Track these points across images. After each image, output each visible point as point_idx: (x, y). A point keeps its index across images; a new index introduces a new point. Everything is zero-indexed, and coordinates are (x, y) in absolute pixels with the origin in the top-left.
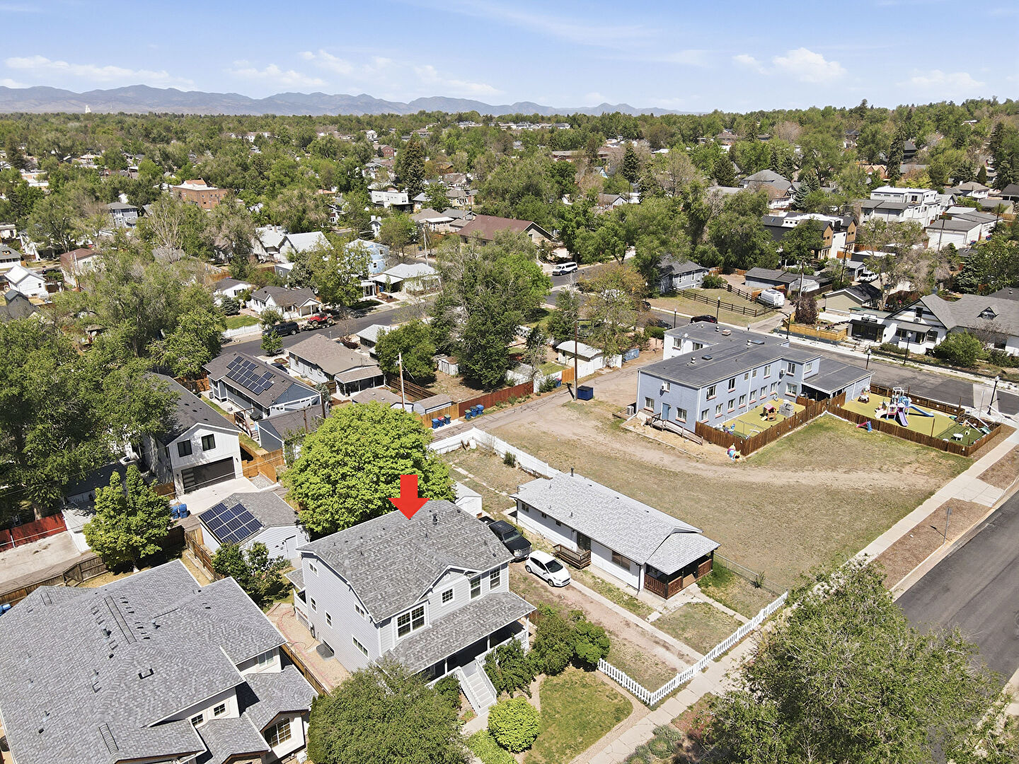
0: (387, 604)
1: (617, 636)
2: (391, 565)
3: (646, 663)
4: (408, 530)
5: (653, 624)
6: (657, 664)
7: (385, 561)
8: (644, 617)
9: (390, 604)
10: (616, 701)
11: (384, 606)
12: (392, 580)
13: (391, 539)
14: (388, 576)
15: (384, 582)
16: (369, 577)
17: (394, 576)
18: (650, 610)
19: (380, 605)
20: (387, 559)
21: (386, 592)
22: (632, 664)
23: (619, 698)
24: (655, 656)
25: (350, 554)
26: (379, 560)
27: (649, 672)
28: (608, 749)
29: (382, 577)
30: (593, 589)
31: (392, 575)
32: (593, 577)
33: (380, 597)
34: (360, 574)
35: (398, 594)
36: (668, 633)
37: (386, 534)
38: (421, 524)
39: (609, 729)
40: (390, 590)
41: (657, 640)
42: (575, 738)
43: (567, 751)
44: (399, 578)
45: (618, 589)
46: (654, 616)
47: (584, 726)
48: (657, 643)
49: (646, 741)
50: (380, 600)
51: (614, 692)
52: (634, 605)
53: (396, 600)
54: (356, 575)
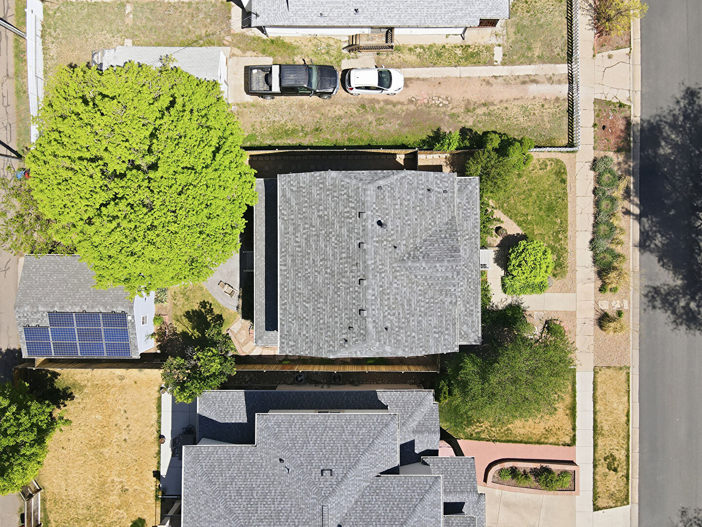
0: (447, 332)
1: (493, 104)
2: (410, 305)
3: (536, 113)
4: (378, 263)
5: (504, 64)
6: (543, 106)
7: (403, 308)
8: (491, 63)
9: (447, 329)
10: (549, 168)
11: (447, 337)
12: (426, 314)
13: (381, 286)
14: (420, 316)
15: (424, 323)
16: (413, 334)
17: (423, 309)
18: (489, 49)
19: (445, 340)
20: (402, 305)
21: (435, 327)
22: (529, 124)
23: (549, 163)
24: (534, 98)
25: (380, 341)
26: (399, 314)
27: (546, 119)
28: (578, 210)
29: (419, 322)
30: (424, 66)
31: (420, 311)
32: (410, 50)
33: (437, 336)
34: (406, 341)
35: (441, 316)
36: (521, 64)
37: (373, 290)
38: (377, 242)
39: (565, 194)
40: (434, 321)
41: (521, 79)
42: (555, 223)
43: (560, 236)
44: (427, 305)
45: (444, 47)
46: (498, 54)
47: (550, 209)
48: (524, 83)
49: (593, 181)
50: (440, 337)
51: (541, 161)
52: (472, 55)
53: (446, 321)
54: (406, 347)
